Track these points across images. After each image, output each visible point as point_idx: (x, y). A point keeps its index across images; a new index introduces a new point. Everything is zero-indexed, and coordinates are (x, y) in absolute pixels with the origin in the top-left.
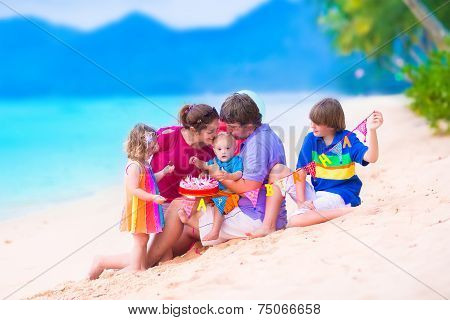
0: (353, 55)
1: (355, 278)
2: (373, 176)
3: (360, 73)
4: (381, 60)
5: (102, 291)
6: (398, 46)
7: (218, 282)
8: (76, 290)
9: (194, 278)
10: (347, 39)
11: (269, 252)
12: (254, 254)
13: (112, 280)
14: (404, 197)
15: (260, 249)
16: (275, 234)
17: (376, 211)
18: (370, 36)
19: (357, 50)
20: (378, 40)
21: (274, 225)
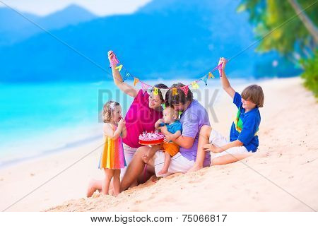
0: (271, 52)
1: (254, 198)
2: (266, 133)
3: (275, 63)
4: (287, 55)
5: (92, 206)
6: (297, 46)
7: (166, 200)
8: (76, 205)
9: (151, 198)
10: (268, 42)
11: (199, 181)
12: (190, 182)
13: (99, 199)
14: (285, 146)
15: (193, 180)
16: (203, 170)
17: (267, 155)
18: (281, 40)
19: (274, 49)
20: (286, 42)
21: (202, 164)
